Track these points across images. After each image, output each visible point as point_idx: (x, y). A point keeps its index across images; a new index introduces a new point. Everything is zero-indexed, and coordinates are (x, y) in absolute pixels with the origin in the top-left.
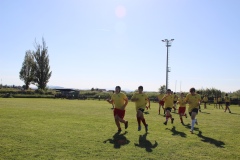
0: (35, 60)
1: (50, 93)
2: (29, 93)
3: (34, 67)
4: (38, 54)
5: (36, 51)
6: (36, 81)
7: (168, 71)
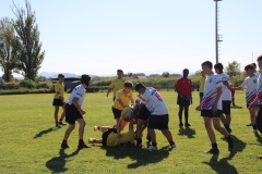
0: (16, 34)
1: (43, 86)
2: (11, 87)
3: (16, 45)
4: (19, 23)
5: (16, 19)
6: (20, 67)
7: (217, 41)
